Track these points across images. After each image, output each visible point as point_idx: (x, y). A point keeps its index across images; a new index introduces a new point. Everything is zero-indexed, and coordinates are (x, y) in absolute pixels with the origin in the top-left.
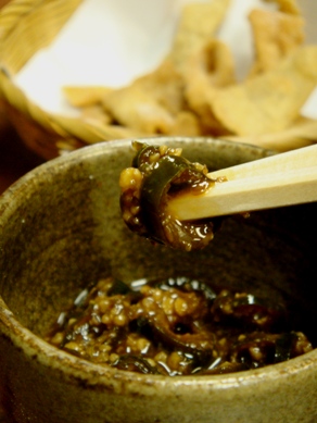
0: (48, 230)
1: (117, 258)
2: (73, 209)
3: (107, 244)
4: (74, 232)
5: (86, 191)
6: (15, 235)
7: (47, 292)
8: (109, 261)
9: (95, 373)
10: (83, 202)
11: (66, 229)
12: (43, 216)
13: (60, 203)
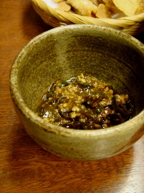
0: (39, 59)
1: (65, 67)
2: (48, 51)
3: (61, 62)
4: (49, 59)
5: (53, 45)
6: (27, 63)
7: (40, 80)
8: (62, 68)
9: (50, 128)
10: (52, 48)
11: (46, 58)
12: (37, 55)
13: (44, 49)
